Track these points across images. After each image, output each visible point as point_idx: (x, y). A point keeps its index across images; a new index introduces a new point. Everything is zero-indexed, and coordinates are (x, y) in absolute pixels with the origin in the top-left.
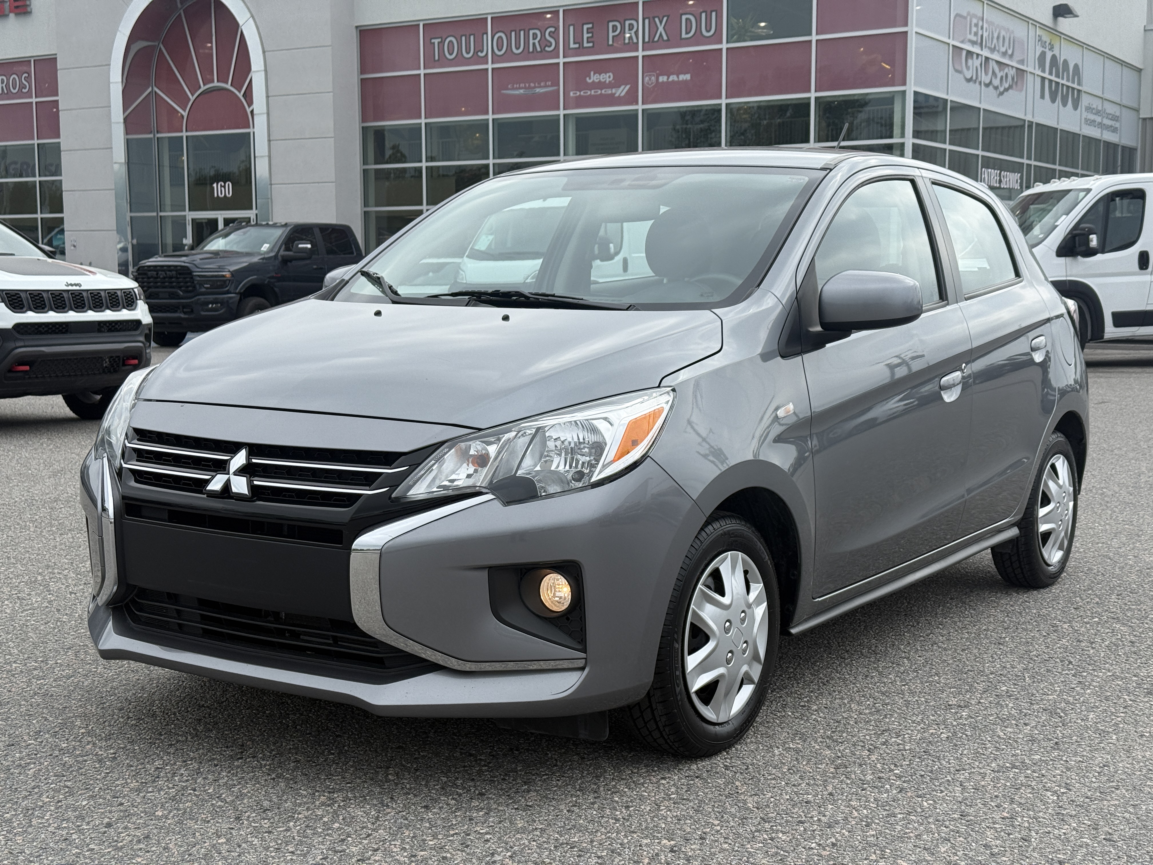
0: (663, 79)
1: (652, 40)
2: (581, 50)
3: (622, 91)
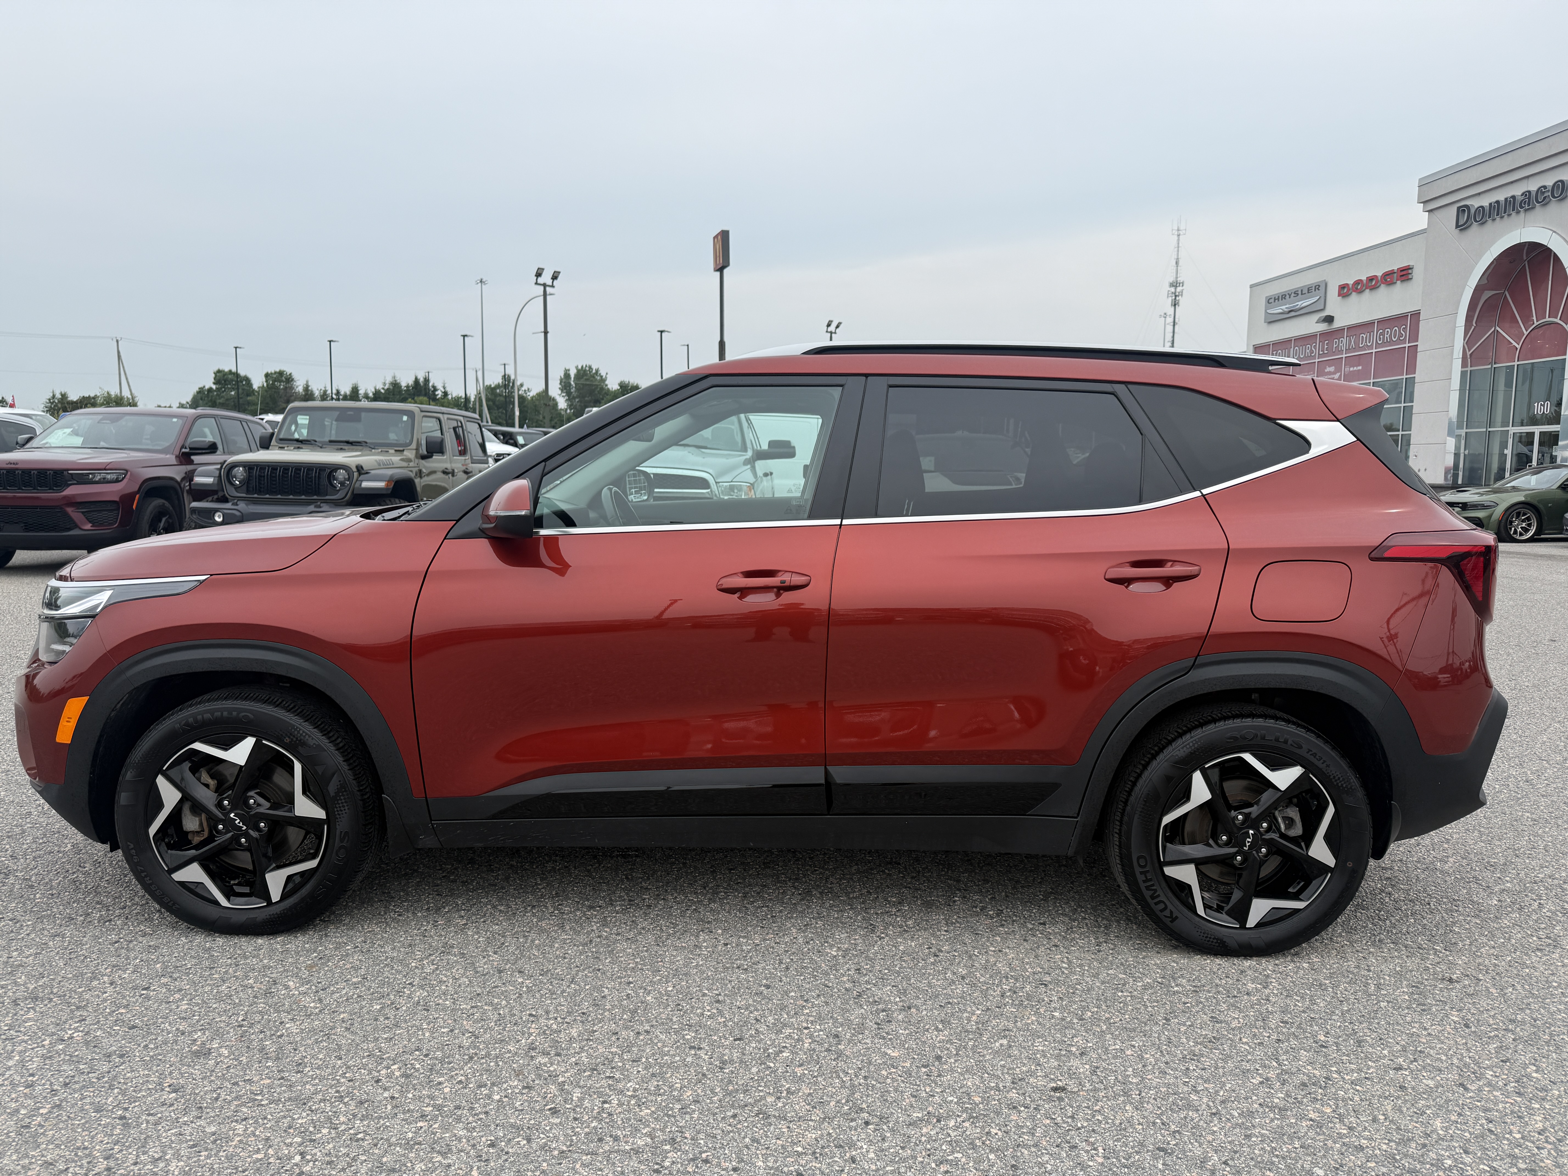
0: (1352, 369)
1: (1349, 349)
2: (1324, 355)
3: (1337, 376)
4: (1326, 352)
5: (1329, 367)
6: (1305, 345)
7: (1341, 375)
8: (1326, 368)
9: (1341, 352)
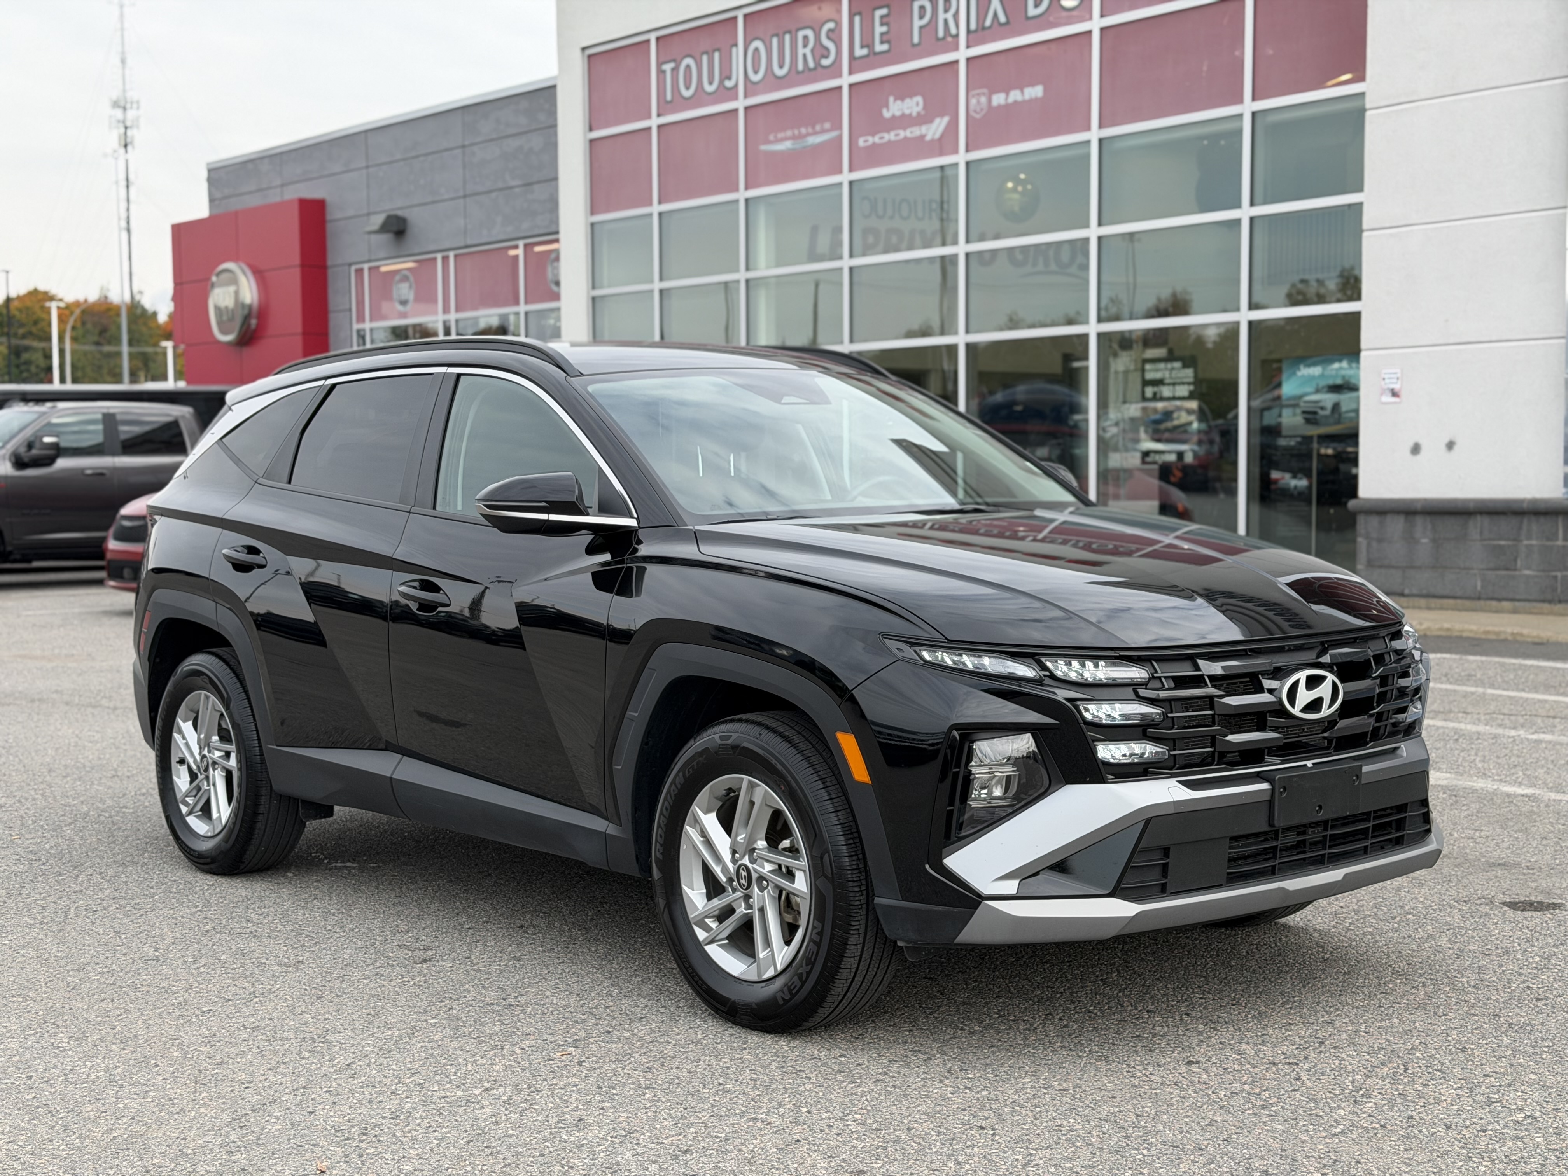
4: (879, 47)
5: (901, 97)
6: (793, 33)
7: (953, 125)
8: (887, 106)
9: (950, 42)
